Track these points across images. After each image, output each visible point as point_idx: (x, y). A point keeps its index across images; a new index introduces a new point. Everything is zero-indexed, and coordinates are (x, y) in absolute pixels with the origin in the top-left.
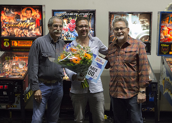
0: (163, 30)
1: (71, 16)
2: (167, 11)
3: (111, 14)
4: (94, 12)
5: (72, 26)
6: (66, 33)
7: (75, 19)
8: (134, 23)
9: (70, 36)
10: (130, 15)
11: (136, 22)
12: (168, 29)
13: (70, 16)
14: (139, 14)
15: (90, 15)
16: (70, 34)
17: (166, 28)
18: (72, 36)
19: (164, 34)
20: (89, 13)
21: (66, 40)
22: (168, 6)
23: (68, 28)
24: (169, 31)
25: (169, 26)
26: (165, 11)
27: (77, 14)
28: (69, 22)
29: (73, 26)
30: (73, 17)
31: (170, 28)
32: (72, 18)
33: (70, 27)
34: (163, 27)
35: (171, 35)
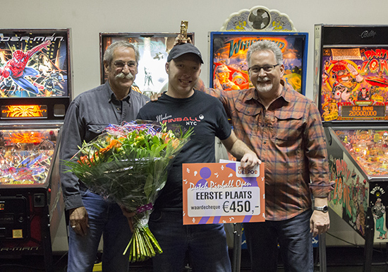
0: (219, 72)
1: (15, 43)
2: (226, 31)
3: (105, 39)
4: (65, 34)
5: (17, 65)
6: (5, 81)
7: (23, 49)
8: (157, 57)
9: (13, 88)
10: (147, 40)
11: (160, 56)
12: (229, 68)
13: (11, 43)
14: (166, 38)
15: (58, 40)
16: (13, 84)
17: (224, 68)
18: (19, 88)
19: (221, 81)
20: (55, 36)
21: (5, 97)
22: (227, 20)
23: (8, 69)
24: (231, 74)
25: (231, 63)
26: (221, 31)
27: (27, 39)
28: (10, 57)
29: (20, 65)
30: (19, 45)
31: (233, 66)
32: (17, 48)
33: (13, 67)
34: (219, 64)
35: (235, 82)
